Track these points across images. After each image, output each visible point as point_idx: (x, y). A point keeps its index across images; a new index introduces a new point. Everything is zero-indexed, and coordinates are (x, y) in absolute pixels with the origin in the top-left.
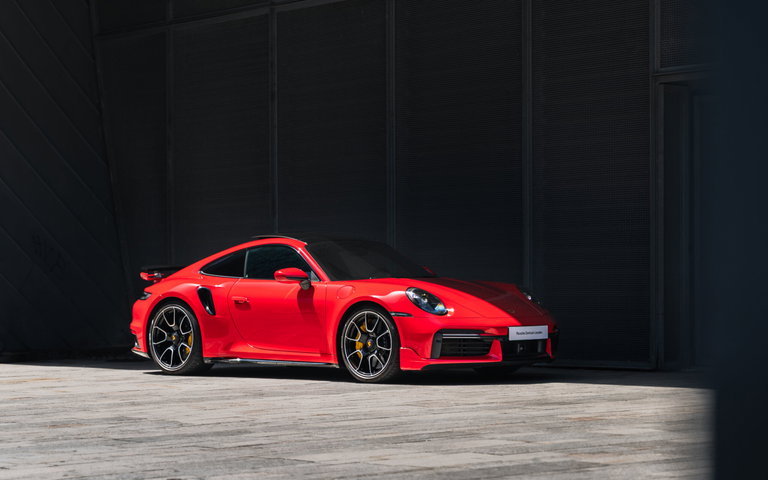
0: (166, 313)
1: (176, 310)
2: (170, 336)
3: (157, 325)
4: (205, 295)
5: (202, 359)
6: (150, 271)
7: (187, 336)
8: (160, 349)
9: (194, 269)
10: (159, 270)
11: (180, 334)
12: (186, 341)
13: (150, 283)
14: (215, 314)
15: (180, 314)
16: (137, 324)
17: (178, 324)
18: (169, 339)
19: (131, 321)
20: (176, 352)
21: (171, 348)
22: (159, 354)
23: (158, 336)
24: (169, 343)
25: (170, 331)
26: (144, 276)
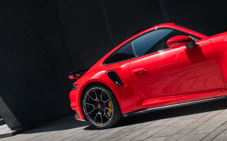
0: (90, 94)
1: (96, 90)
2: (96, 106)
3: (87, 102)
4: (112, 75)
5: (122, 115)
6: (74, 74)
7: (107, 103)
8: (92, 116)
9: (100, 64)
10: (78, 72)
11: (102, 103)
12: (108, 106)
13: (75, 80)
14: (123, 85)
15: (99, 92)
16: (74, 104)
17: (99, 98)
18: (97, 108)
19: (70, 104)
20: (102, 114)
21: (100, 113)
22: (93, 119)
23: (89, 109)
24: (97, 111)
25: (96, 103)
26: (71, 77)
